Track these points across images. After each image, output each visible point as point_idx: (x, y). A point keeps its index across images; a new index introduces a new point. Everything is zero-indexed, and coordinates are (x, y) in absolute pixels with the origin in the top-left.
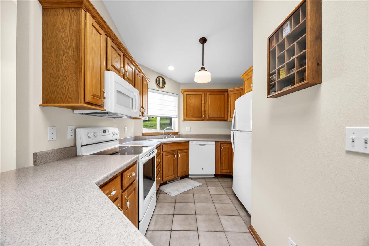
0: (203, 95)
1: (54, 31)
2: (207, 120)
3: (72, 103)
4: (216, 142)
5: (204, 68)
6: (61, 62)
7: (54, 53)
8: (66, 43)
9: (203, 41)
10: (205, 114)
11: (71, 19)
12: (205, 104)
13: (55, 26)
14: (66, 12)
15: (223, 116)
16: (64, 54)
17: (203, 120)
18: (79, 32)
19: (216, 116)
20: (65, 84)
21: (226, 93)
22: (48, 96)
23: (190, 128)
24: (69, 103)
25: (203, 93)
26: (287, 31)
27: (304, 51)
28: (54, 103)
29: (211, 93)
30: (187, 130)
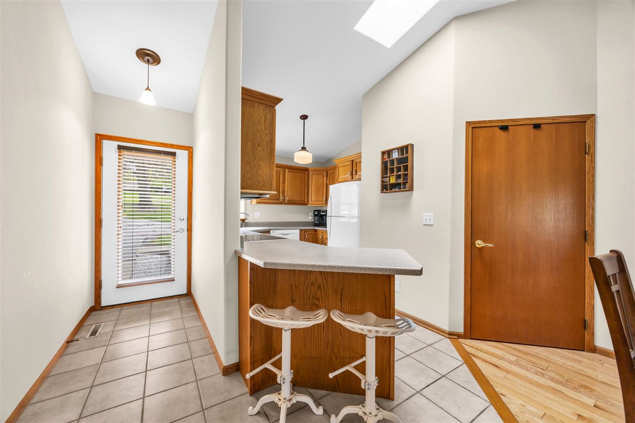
0: (282, 172)
1: (251, 122)
2: (286, 204)
3: (266, 190)
4: (300, 230)
5: (305, 148)
6: (256, 152)
7: (250, 142)
8: (261, 135)
9: (304, 117)
10: (284, 196)
11: (266, 115)
12: (284, 183)
13: (251, 117)
14: (261, 107)
15: (303, 199)
16: (259, 145)
17: (281, 203)
18: (272, 128)
19: (296, 199)
20: (260, 172)
21: (307, 172)
22: (245, 182)
23: (259, 213)
24: (263, 190)
25: (282, 169)
26: (395, 155)
27: (406, 172)
28: (250, 189)
29: (290, 170)
30: (255, 216)
